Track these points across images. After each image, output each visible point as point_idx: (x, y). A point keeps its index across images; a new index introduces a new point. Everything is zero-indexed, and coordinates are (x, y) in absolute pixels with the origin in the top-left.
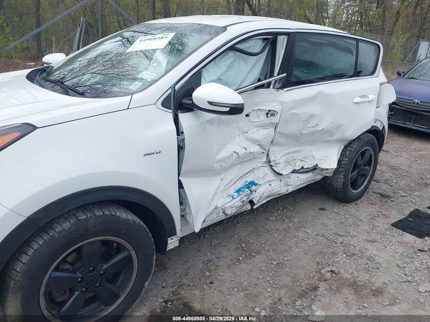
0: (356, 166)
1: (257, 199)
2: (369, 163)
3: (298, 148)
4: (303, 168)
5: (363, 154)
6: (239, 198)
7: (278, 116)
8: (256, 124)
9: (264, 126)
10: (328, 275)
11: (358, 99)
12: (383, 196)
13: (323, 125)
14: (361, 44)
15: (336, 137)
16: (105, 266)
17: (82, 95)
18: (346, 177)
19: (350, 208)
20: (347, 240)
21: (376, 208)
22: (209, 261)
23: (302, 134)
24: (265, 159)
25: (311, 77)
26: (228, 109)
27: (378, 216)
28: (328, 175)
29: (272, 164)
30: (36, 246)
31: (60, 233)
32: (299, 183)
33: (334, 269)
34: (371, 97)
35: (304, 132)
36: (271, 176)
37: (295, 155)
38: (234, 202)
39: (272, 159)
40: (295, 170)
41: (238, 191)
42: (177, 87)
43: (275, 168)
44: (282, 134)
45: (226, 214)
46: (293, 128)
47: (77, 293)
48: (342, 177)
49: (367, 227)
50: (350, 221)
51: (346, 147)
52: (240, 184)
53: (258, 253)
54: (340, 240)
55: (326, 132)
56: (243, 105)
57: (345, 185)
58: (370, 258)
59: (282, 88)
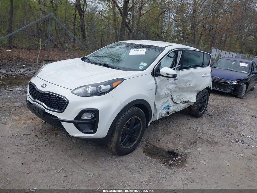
0: (201, 102)
1: (170, 112)
2: (205, 102)
3: (181, 94)
4: (184, 101)
5: (204, 97)
6: (165, 111)
7: (178, 80)
8: (170, 83)
9: (172, 84)
10: (199, 139)
11: (204, 75)
12: (210, 116)
13: (191, 85)
14: (204, 54)
15: (195, 90)
16: (134, 128)
17: (120, 70)
18: (198, 106)
19: (199, 119)
20: (201, 129)
21: (209, 119)
22: (154, 135)
23: (184, 88)
24: (171, 97)
25: (188, 66)
26: (172, 76)
27: (210, 122)
28: (192, 105)
29: (173, 99)
30: (123, 117)
31: (129, 113)
32: (182, 107)
33: (200, 137)
34: (208, 74)
35: (185, 87)
36: (173, 104)
37: (180, 97)
38: (164, 112)
39: (173, 97)
40: (181, 102)
41: (165, 108)
42: (155, 68)
43: (174, 101)
44: (178, 87)
45: (161, 116)
46: (181, 85)
47: (127, 136)
48: (197, 106)
49: (207, 125)
50: (201, 123)
51: (198, 94)
52: (164, 106)
53: (171, 132)
54: (199, 129)
55: (192, 87)
56: (177, 75)
57: (197, 109)
58: (211, 134)
59: (179, 70)
